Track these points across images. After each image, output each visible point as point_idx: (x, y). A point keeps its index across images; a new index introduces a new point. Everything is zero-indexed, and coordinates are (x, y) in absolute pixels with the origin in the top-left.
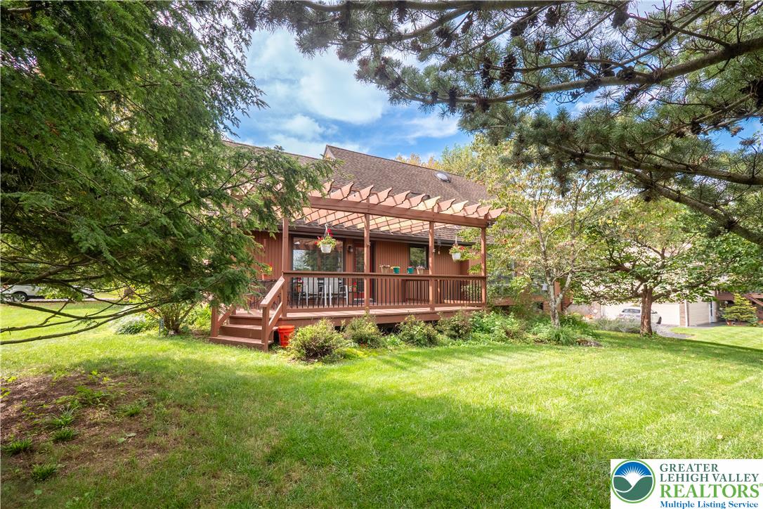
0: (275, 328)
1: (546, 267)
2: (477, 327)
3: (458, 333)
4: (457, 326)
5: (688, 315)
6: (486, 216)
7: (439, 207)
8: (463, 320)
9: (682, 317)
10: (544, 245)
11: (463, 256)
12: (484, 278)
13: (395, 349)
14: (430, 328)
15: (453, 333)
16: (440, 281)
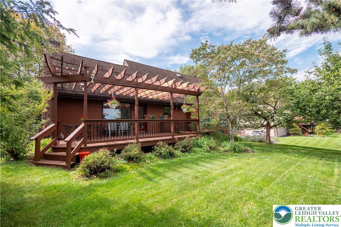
0: (77, 154)
1: (227, 115)
2: (195, 145)
3: (186, 149)
4: (185, 146)
5: (277, 132)
6: (199, 90)
7: (175, 85)
8: (188, 143)
9: (275, 133)
10: (226, 104)
11: (188, 110)
12: (198, 120)
13: (151, 162)
14: (170, 148)
15: (183, 149)
16: (176, 122)
